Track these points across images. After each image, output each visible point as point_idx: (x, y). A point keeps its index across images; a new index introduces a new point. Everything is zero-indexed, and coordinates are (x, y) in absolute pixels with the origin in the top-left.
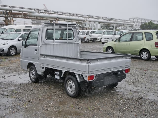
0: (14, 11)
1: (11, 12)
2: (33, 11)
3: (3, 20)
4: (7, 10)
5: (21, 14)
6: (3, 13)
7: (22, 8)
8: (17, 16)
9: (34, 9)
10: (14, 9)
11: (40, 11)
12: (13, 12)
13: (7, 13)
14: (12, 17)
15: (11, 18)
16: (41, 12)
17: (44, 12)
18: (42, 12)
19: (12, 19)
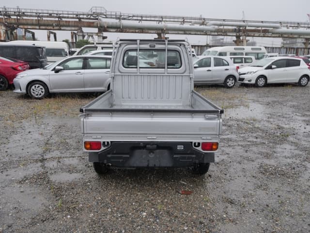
0: (249, 26)
1: (245, 28)
2: (278, 25)
3: (233, 41)
4: (240, 26)
5: (259, 31)
6: (235, 31)
7: (262, 22)
8: (252, 34)
9: (280, 23)
10: (250, 24)
11: (289, 25)
12: (247, 28)
13: (239, 31)
14: (245, 35)
15: (244, 37)
16: (291, 26)
17: (296, 25)
18: (293, 27)
19: (245, 39)
